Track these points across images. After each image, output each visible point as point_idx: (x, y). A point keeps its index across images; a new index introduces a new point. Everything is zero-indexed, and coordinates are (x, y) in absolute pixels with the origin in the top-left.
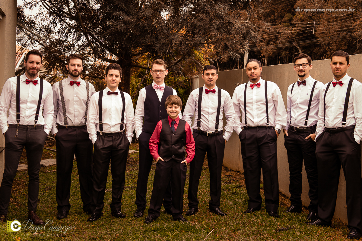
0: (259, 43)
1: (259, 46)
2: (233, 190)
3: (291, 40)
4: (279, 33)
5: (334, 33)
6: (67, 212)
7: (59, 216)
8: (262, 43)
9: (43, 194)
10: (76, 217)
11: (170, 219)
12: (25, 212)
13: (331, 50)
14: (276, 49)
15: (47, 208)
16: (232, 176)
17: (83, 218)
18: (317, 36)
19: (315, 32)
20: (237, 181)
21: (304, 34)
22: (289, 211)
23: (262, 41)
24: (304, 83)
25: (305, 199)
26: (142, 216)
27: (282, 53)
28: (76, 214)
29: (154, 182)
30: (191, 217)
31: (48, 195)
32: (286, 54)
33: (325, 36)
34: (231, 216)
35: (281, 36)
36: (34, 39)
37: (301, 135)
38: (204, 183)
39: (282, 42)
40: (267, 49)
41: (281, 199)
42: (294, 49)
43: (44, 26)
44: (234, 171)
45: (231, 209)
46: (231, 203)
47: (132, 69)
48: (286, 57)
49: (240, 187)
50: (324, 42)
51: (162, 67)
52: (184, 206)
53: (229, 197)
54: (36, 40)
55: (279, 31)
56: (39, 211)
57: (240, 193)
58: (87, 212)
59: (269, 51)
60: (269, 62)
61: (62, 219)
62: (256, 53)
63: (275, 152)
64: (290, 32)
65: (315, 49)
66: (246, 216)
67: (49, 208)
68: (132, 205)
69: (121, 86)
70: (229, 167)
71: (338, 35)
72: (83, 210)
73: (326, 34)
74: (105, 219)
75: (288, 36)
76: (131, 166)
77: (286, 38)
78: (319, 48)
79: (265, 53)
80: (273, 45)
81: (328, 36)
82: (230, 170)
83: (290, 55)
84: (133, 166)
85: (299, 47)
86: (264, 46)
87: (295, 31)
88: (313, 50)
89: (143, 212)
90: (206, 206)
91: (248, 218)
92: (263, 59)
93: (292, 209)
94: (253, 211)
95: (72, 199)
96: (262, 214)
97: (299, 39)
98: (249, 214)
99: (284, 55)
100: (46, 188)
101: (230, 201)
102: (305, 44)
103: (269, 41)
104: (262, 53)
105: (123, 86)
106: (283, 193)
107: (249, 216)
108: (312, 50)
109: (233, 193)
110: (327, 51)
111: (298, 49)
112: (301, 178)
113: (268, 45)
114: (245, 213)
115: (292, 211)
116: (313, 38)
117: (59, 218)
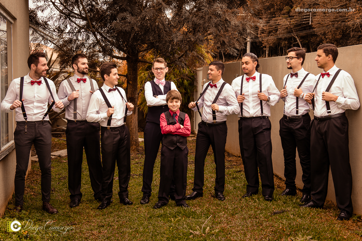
0: (260, 34)
1: (260, 37)
2: (233, 175)
3: (290, 31)
4: (278, 25)
5: (330, 24)
6: (79, 200)
7: (72, 204)
8: (263, 35)
9: (59, 184)
10: (87, 205)
11: (174, 204)
12: (41, 202)
13: (326, 39)
14: (276, 40)
15: (62, 197)
16: (233, 161)
17: (94, 206)
18: (313, 26)
19: (312, 23)
20: (238, 165)
21: (302, 25)
22: (284, 194)
23: (263, 33)
24: (296, 75)
25: (299, 183)
26: (148, 203)
27: (282, 43)
28: (88, 202)
29: (161, 169)
30: (193, 202)
31: (63, 184)
32: (285, 44)
33: (321, 26)
34: (230, 201)
35: (280, 27)
36: (47, 39)
37: (294, 124)
38: (207, 169)
39: (281, 33)
40: (268, 40)
41: (278, 182)
42: (293, 39)
43: (56, 26)
44: (236, 156)
45: (231, 193)
46: (231, 188)
47: (140, 64)
48: (286, 46)
49: (240, 171)
50: (320, 32)
51: (162, 65)
52: (187, 192)
53: (229, 181)
54: (49, 40)
55: (278, 23)
56: (54, 200)
57: (240, 177)
58: (98, 200)
59: (270, 42)
60: (270, 52)
61: (75, 207)
62: (258, 44)
63: (269, 140)
64: (288, 23)
65: (312, 39)
66: (244, 200)
67: (63, 196)
68: (139, 192)
69: (129, 81)
70: (230, 152)
71: (333, 25)
72: (94, 198)
73: (322, 25)
74: (114, 206)
75: (286, 27)
76: (141, 154)
77: (285, 29)
78: (315, 38)
79: (266, 44)
80: (274, 36)
81: (324, 26)
82: (232, 155)
83: (289, 45)
84: (143, 154)
85: (297, 37)
86: (265, 37)
87: (294, 23)
88: (311, 39)
89: (149, 199)
90: (207, 192)
91: (246, 202)
92: (265, 49)
93: (287, 192)
94: (251, 195)
95: (85, 188)
96: (259, 198)
97: (297, 30)
98: (247, 198)
99: (283, 45)
100: (62, 177)
101: (230, 185)
102: (303, 34)
103: (270, 32)
104: (263, 44)
105: (131, 81)
106: (280, 177)
107: (247, 200)
108: (309, 39)
109: (234, 178)
110: (323, 40)
111: (296, 39)
112: (295, 163)
113: (268, 36)
114: (243, 197)
115: (287, 194)
116: (310, 29)
117: (71, 207)
